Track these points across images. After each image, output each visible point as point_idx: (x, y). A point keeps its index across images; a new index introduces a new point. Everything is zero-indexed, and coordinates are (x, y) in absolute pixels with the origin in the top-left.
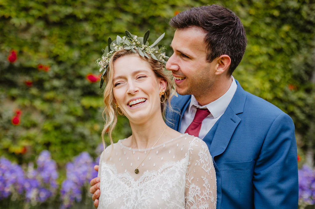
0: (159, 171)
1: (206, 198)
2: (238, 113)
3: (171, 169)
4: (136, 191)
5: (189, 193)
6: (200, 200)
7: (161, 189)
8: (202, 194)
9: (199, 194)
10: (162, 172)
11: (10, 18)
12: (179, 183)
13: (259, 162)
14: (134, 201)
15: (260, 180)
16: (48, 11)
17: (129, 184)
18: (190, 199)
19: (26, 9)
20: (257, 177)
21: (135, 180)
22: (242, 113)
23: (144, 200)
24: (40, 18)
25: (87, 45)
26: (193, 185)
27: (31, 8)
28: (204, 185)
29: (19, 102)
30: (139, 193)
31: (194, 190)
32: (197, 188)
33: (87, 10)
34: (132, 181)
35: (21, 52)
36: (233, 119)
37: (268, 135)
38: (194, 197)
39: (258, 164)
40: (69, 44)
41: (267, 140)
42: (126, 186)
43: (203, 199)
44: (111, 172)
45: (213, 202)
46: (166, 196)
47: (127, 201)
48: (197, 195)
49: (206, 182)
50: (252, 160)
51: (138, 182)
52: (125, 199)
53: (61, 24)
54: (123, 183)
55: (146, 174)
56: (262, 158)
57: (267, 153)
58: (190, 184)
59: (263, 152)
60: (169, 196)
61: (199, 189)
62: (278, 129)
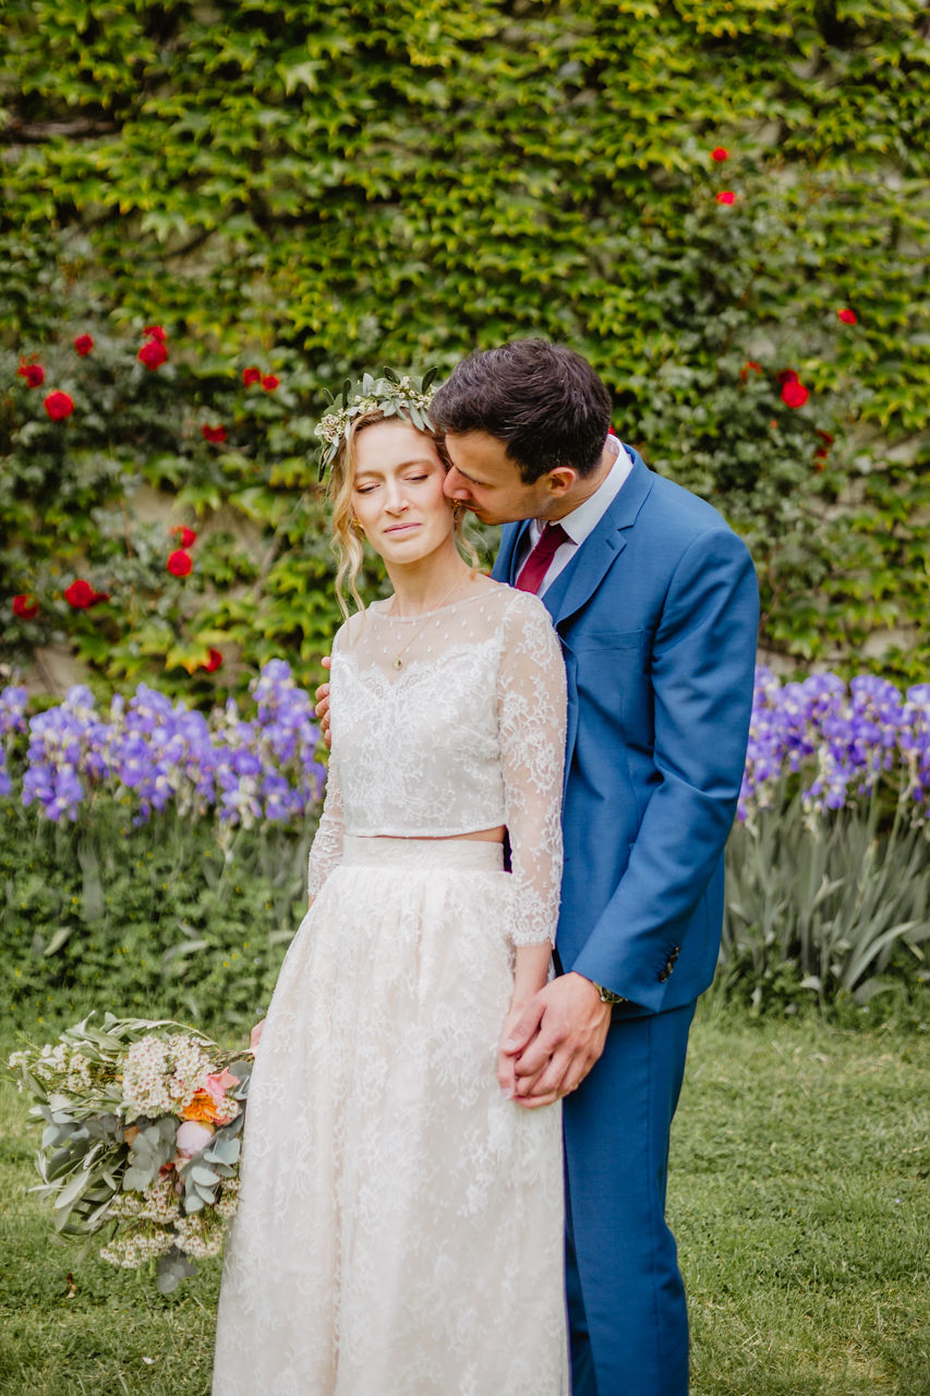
0: (439, 662)
1: (541, 720)
2: (624, 525)
3: (464, 658)
4: (392, 705)
5: (505, 709)
6: (527, 723)
7: (440, 700)
8: (531, 712)
9: (524, 712)
10: (443, 665)
11: (136, 213)
12: (480, 689)
13: (663, 631)
14: (388, 726)
15: (662, 672)
16: (263, 181)
17: (379, 692)
18: (507, 722)
19: (190, 180)
20: (656, 665)
21: (392, 683)
22: (631, 527)
23: (406, 723)
24: (238, 207)
25: (406, 286)
26: (513, 695)
27: (205, 175)
28: (536, 694)
29: (187, 496)
30: (397, 709)
31: (514, 705)
32: (522, 699)
33: (398, 166)
34: (386, 686)
35: (182, 328)
36: (611, 540)
37: (676, 575)
38: (515, 719)
39: (659, 636)
40: (343, 289)
41: (674, 588)
42: (374, 696)
43: (533, 722)
44: (348, 670)
45: (558, 730)
46: (449, 712)
47: (375, 727)
48: (521, 715)
49: (541, 687)
50: (643, 628)
51: (397, 686)
52: (371, 723)
53: (310, 221)
54: (367, 691)
55: (413, 668)
56: (665, 624)
57: (674, 614)
58: (504, 692)
59: (667, 612)
60: (456, 713)
61: (525, 701)
62: (700, 563)
